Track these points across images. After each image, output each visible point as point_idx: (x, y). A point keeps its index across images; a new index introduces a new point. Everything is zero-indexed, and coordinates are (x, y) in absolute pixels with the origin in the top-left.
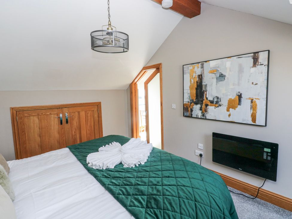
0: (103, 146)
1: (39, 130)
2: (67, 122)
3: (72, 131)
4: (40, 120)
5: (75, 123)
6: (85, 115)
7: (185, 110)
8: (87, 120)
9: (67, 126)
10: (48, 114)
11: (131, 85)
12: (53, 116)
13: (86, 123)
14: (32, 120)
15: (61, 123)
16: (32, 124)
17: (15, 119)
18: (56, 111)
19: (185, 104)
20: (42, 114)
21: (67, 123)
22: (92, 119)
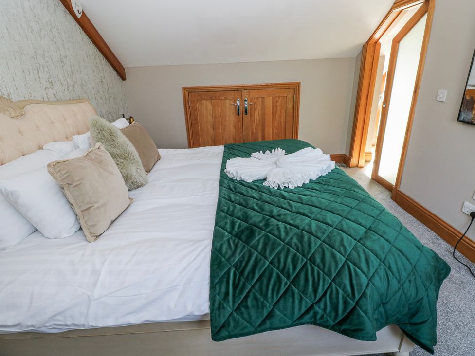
0: (261, 152)
1: (212, 119)
2: (246, 112)
3: (252, 126)
4: (214, 106)
5: (257, 115)
6: (273, 103)
7: (467, 105)
8: (275, 112)
9: (246, 118)
10: (223, 98)
11: (365, 46)
12: (228, 101)
13: (273, 116)
14: (205, 106)
15: (238, 113)
16: (205, 111)
17: (187, 103)
18: (232, 95)
19: (469, 90)
20: (216, 98)
21: (246, 114)
22: (283, 111)
